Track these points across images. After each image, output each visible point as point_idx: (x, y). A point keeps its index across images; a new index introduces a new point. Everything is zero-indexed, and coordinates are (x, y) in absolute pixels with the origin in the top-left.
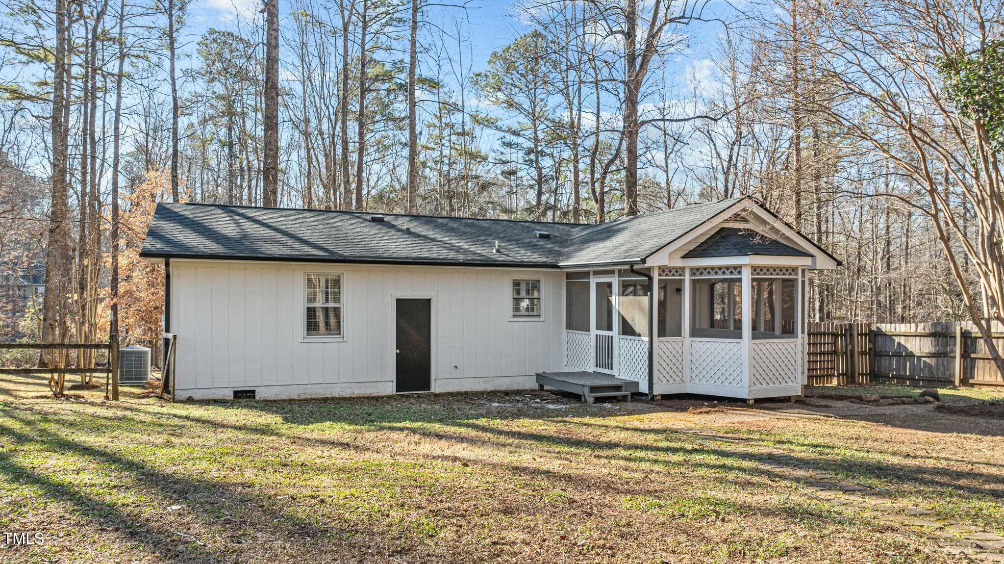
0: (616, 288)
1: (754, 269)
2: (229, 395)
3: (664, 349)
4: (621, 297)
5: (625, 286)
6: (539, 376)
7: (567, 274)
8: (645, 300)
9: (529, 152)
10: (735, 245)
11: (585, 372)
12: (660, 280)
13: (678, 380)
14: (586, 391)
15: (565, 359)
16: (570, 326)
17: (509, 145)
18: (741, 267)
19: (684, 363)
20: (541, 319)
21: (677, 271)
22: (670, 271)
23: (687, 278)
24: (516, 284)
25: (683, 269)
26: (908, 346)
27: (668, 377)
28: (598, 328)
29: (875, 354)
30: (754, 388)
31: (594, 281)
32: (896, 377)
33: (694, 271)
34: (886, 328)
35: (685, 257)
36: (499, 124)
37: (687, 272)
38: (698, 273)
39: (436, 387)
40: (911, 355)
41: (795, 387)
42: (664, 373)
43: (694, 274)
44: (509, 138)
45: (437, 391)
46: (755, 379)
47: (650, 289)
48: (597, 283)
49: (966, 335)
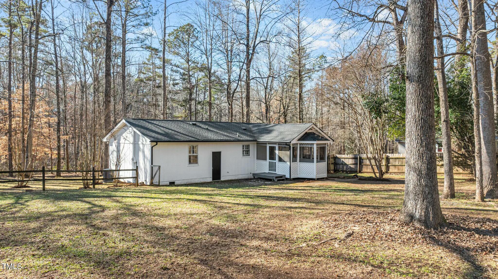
0: (277, 148)
1: (317, 144)
2: (168, 183)
3: (293, 166)
4: (279, 151)
5: (279, 147)
6: (253, 174)
7: (257, 143)
8: (288, 152)
10: (312, 137)
11: (265, 172)
12: (292, 147)
13: (296, 174)
14: (273, 178)
15: (256, 169)
16: (258, 158)
18: (314, 144)
19: (298, 169)
20: (250, 156)
22: (295, 145)
23: (299, 146)
24: (243, 146)
25: (297, 144)
26: (345, 161)
27: (294, 173)
28: (270, 159)
29: (335, 164)
30: (317, 176)
31: (268, 146)
32: (342, 171)
33: (300, 144)
34: (338, 156)
35: (298, 140)
38: (302, 145)
39: (222, 179)
40: (346, 164)
41: (325, 175)
46: (317, 173)
47: (290, 149)
48: (270, 147)
49: (360, 158)
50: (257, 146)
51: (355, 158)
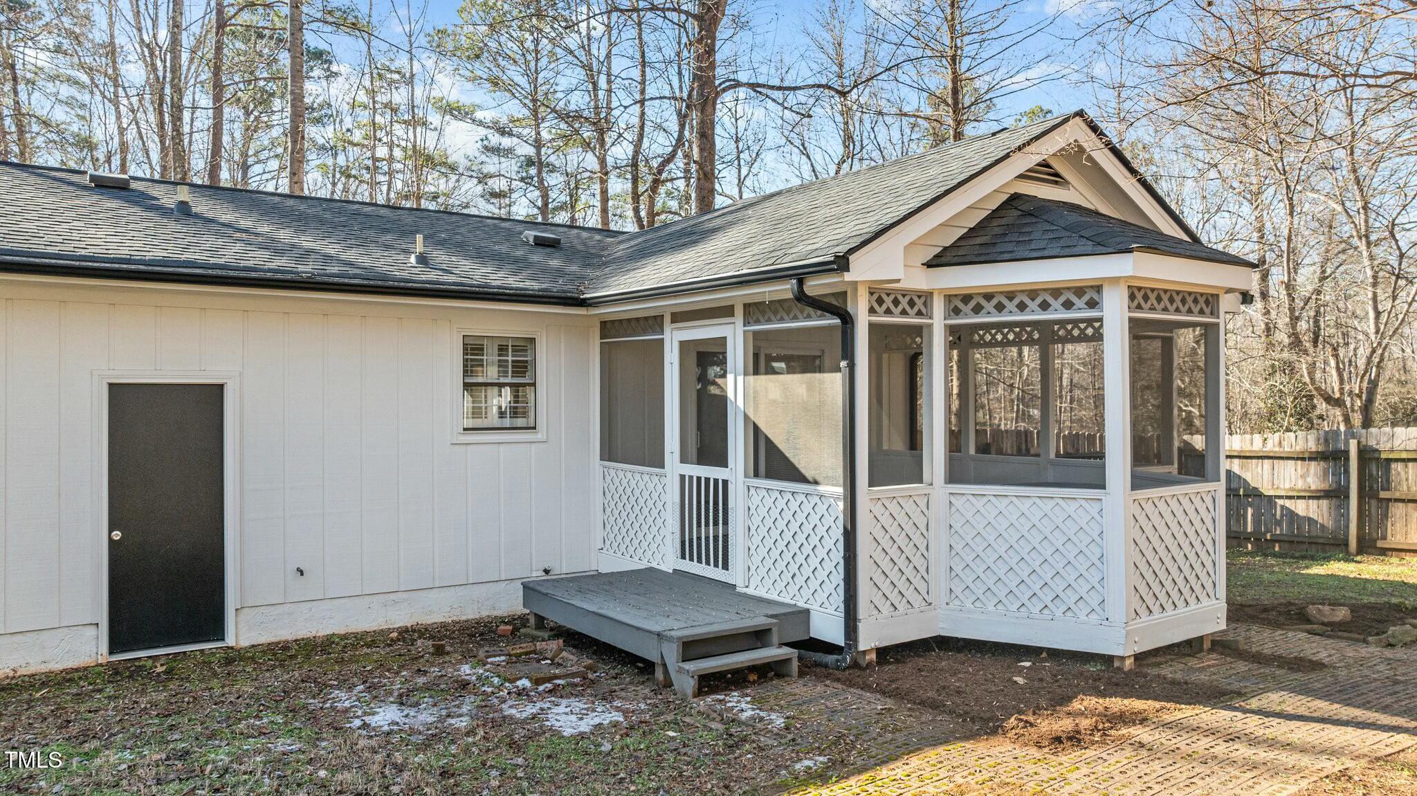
0: (737, 353)
1: (1138, 294)
3: (886, 520)
4: (751, 378)
5: (756, 347)
6: (529, 590)
7: (604, 324)
8: (834, 383)
9: (530, 162)
11: (651, 570)
12: (872, 327)
13: (917, 601)
14: (671, 655)
15: (599, 534)
16: (610, 452)
17: (496, 151)
18: (1098, 289)
19: (932, 556)
20: (540, 435)
21: (912, 304)
22: (896, 302)
23: (938, 322)
24: (473, 351)
25: (927, 296)
27: (894, 597)
28: (685, 458)
30: (1137, 624)
31: (673, 338)
33: (958, 301)
35: (934, 263)
36: (479, 115)
37: (938, 307)
38: (967, 309)
39: (241, 630)
40: (1254, 494)
41: (1216, 610)
42: (885, 586)
43: (957, 312)
44: (495, 139)
45: (244, 643)
46: (1144, 602)
47: (848, 352)
48: (683, 344)
49: (1367, 455)
50: (606, 351)
51: (1331, 455)
